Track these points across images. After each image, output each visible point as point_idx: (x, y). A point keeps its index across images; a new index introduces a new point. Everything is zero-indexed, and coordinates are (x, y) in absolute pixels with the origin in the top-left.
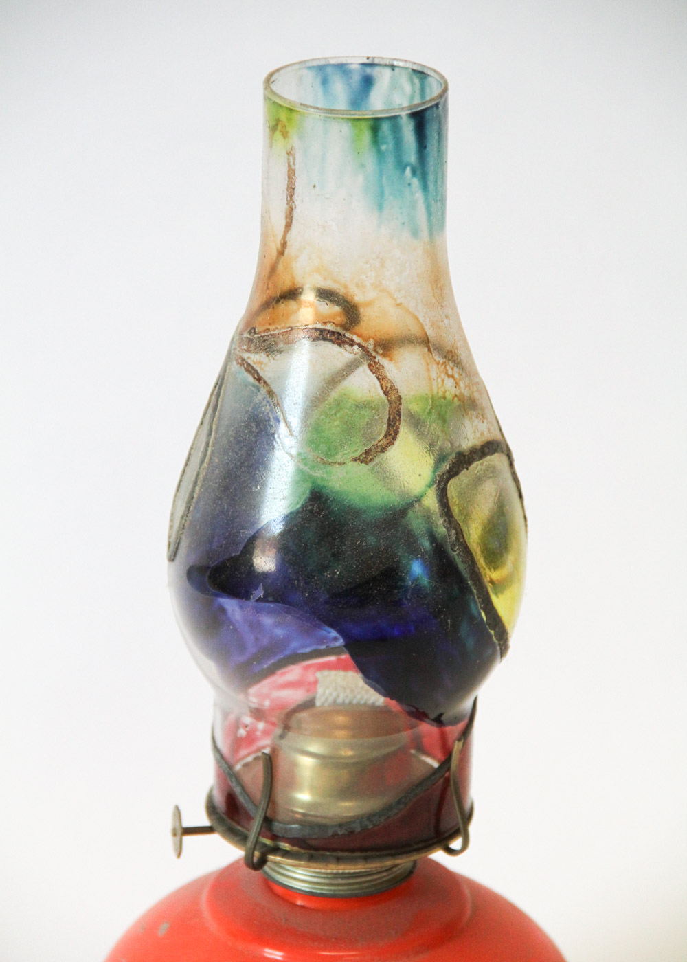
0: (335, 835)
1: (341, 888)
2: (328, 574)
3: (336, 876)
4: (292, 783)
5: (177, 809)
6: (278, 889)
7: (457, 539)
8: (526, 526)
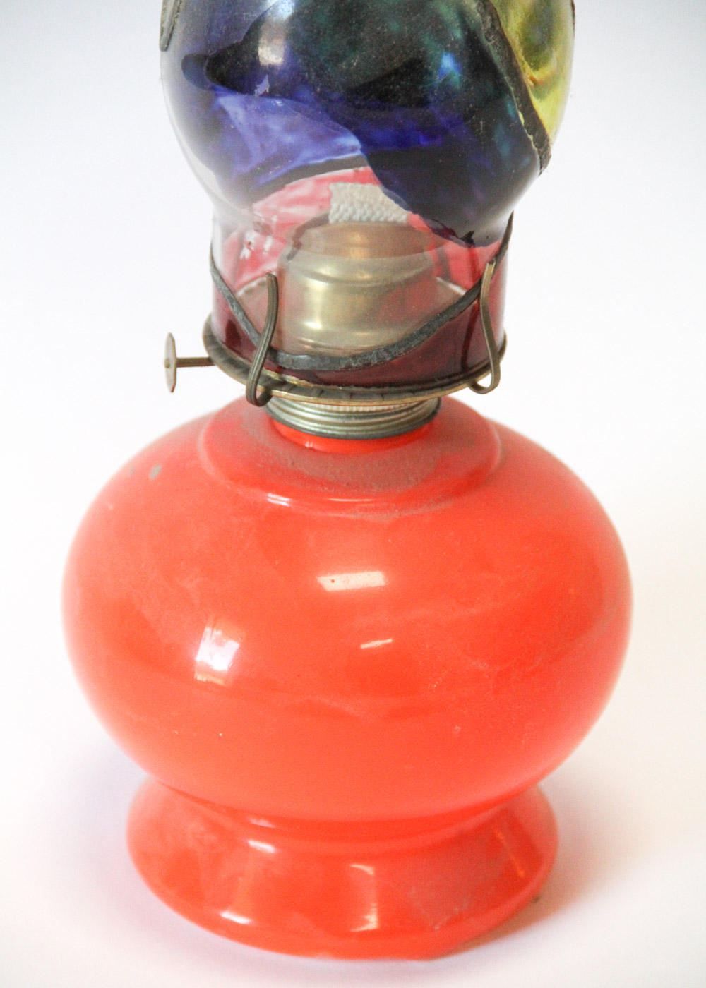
0: (348, 367)
1: (355, 428)
2: (343, 66)
3: (349, 415)
4: (302, 309)
5: (171, 336)
6: (283, 429)
7: (493, 26)
8: (574, 15)
